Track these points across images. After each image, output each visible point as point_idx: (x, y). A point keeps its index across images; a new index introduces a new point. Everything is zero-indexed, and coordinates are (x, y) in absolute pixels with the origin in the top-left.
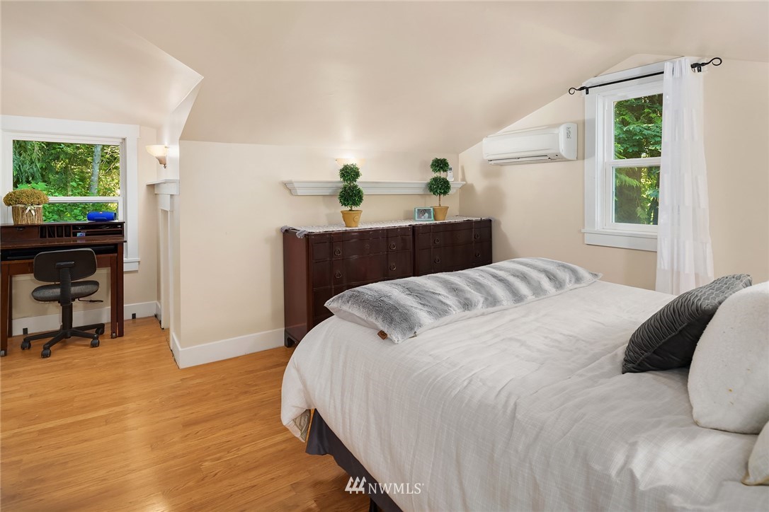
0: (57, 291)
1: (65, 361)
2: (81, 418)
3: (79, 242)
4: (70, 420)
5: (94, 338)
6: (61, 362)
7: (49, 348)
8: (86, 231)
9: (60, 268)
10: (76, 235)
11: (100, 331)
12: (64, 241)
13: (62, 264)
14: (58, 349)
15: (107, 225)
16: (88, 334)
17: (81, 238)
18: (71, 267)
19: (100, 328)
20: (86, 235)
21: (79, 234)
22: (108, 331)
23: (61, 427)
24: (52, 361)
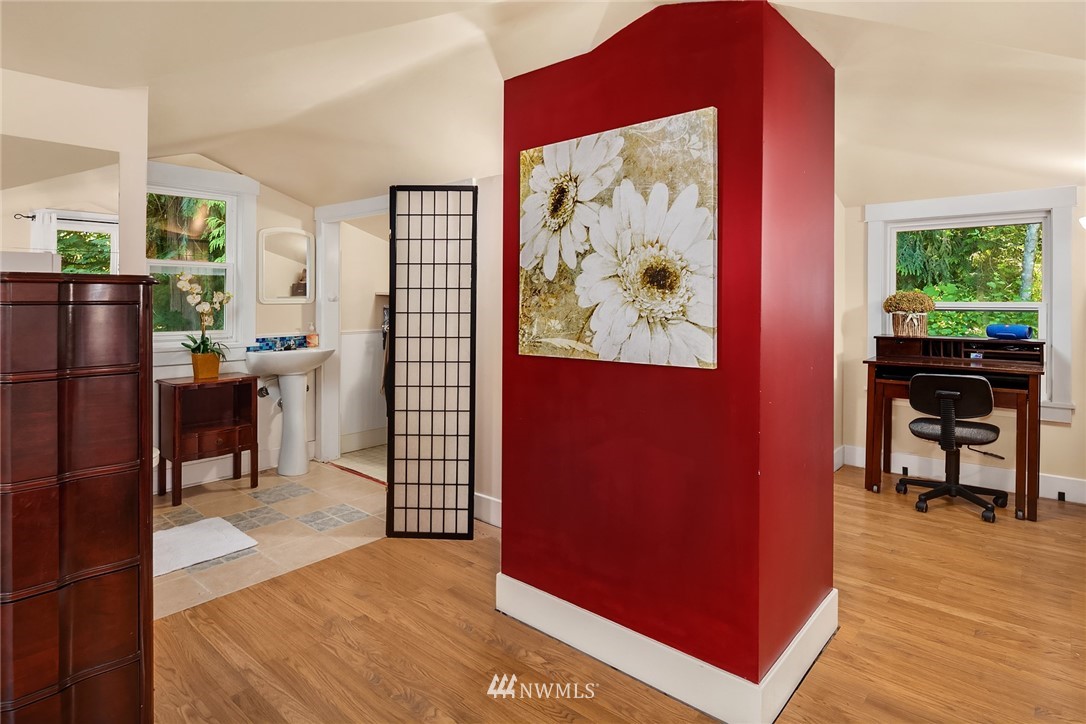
0: (937, 429)
1: (942, 526)
2: (943, 608)
3: (972, 366)
4: (929, 604)
5: (987, 509)
6: (938, 525)
7: (925, 502)
8: (983, 351)
9: (941, 397)
10: (969, 356)
11: (1000, 501)
12: (953, 362)
13: (944, 392)
14: (937, 506)
15: (1016, 345)
16: (980, 499)
17: (976, 361)
18: (955, 399)
19: (1000, 497)
20: (984, 357)
21: (973, 355)
22: (1011, 506)
23: (917, 607)
24: (927, 519)
